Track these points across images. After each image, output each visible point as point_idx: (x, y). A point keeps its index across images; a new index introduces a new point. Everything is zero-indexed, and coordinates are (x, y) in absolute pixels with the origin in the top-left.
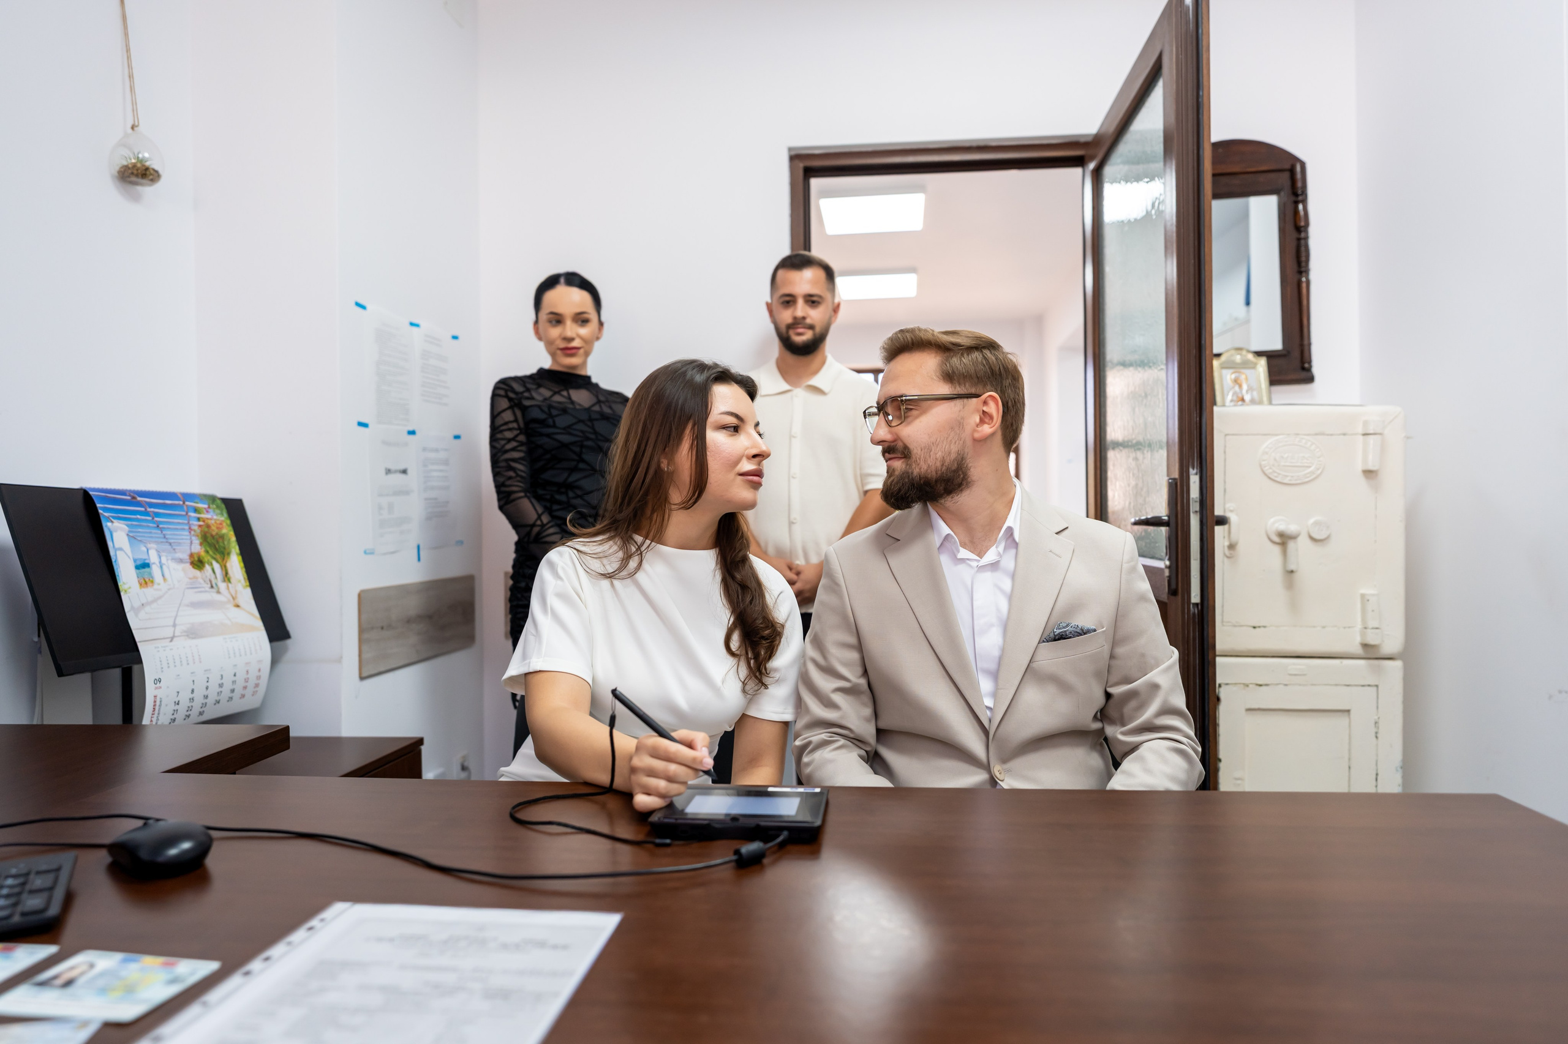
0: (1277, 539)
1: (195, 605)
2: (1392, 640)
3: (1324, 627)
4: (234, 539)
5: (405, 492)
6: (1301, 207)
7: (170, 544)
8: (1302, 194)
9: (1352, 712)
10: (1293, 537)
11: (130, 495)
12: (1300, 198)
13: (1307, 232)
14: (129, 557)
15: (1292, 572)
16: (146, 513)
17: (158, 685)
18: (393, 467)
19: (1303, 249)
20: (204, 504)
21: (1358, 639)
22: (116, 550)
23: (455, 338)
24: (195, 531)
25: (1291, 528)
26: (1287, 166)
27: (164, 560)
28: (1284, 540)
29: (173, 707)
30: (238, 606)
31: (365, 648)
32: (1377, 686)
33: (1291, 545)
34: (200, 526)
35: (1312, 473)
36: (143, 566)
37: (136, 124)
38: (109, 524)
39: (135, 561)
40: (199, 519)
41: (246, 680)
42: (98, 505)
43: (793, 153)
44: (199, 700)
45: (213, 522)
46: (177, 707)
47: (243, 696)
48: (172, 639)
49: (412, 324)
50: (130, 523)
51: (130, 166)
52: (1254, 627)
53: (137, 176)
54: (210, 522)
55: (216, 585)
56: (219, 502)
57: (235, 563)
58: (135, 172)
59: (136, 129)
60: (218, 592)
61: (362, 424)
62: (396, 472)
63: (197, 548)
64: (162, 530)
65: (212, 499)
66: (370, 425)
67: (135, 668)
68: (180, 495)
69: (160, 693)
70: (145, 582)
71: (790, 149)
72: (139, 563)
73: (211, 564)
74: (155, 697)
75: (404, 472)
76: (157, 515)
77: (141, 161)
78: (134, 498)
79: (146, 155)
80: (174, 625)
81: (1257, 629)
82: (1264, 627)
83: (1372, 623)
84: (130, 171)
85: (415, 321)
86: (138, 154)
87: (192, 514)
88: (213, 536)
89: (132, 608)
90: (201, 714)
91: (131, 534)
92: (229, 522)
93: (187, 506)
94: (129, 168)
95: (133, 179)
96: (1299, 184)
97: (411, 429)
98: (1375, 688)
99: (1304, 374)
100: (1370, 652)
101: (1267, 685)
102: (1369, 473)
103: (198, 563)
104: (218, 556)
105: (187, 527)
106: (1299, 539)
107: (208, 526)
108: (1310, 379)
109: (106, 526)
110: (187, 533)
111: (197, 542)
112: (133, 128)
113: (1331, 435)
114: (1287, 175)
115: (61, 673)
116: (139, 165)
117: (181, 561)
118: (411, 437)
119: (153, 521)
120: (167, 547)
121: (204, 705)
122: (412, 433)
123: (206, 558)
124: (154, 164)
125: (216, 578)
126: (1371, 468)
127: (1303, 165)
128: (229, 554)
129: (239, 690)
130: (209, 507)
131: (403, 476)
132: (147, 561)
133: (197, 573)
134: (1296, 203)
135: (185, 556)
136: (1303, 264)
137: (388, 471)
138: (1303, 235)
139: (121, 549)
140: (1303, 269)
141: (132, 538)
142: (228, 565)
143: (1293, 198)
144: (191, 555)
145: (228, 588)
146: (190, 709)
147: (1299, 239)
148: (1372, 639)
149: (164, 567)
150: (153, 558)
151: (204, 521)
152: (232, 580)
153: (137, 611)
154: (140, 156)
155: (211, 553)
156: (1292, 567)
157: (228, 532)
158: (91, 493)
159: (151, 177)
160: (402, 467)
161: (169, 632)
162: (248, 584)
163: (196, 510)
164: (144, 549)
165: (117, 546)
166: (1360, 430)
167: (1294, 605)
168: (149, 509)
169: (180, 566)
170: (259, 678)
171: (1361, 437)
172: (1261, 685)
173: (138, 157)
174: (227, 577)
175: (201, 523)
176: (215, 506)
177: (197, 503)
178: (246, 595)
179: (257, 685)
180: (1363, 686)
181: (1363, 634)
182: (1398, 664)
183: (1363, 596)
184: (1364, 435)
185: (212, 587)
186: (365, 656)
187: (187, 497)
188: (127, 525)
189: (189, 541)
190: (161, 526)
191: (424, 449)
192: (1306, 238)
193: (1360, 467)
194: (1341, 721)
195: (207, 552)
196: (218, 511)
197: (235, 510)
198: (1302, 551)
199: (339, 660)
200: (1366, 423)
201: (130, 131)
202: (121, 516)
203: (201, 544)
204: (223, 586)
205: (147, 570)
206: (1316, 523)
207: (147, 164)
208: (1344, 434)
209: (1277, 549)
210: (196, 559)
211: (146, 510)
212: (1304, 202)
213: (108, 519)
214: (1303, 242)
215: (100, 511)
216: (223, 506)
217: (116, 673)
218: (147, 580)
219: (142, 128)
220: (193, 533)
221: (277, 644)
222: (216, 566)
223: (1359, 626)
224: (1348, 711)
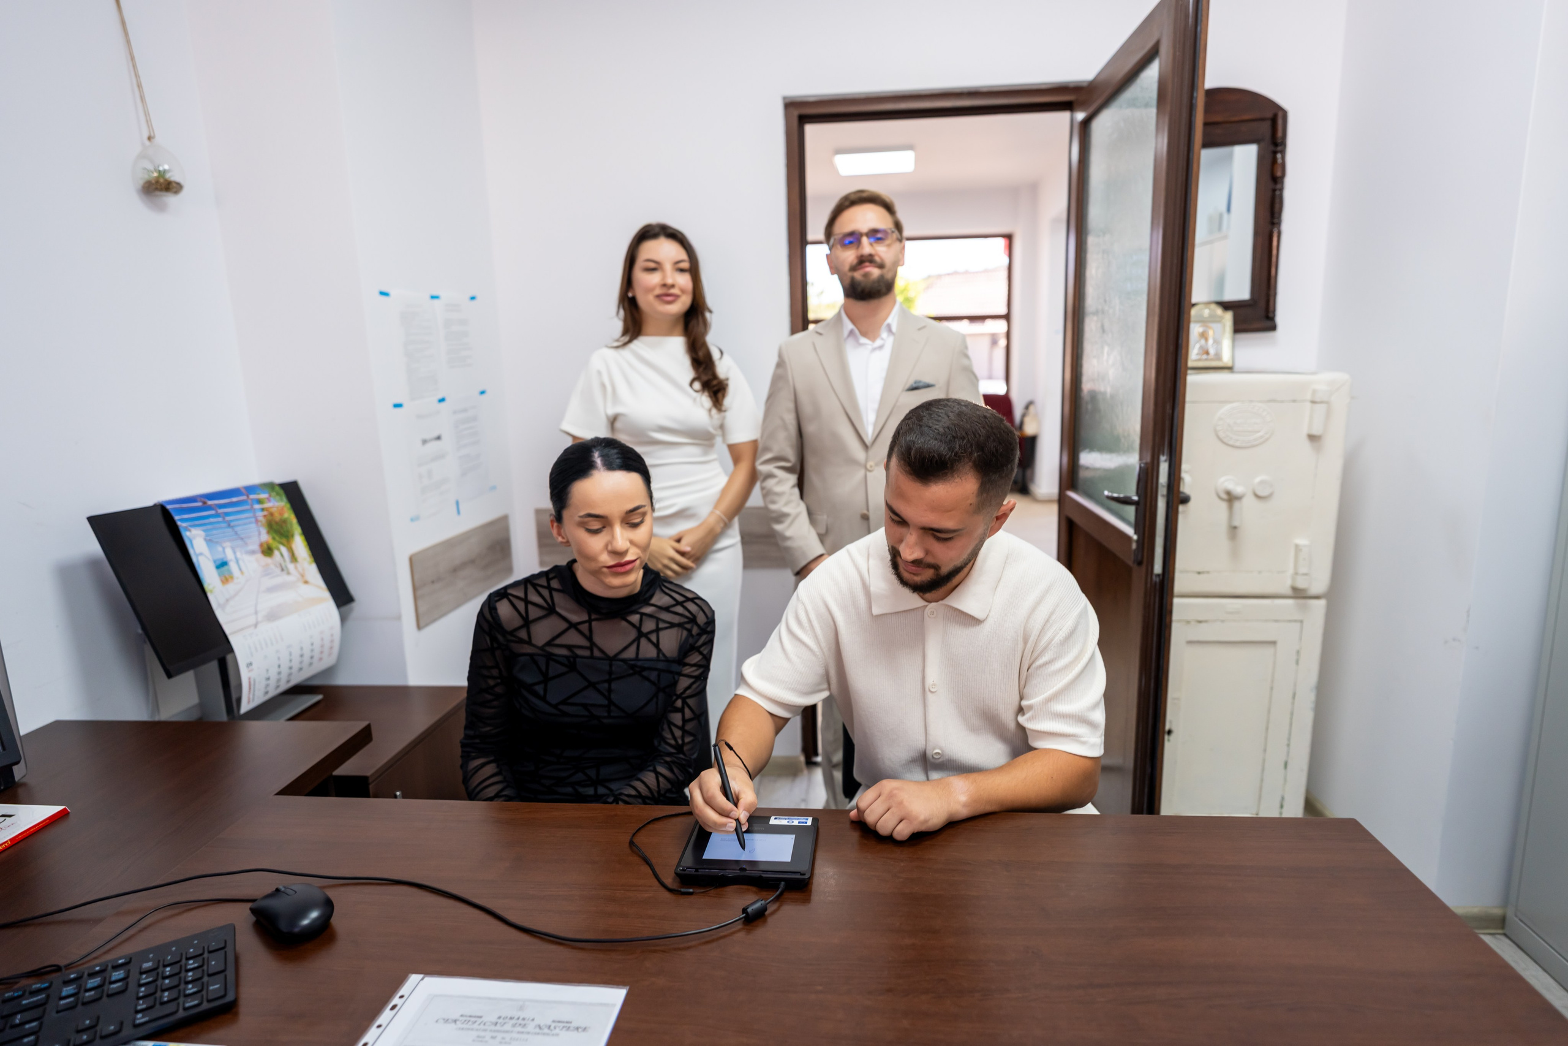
0: (1225, 496)
1: (271, 590)
2: (1319, 582)
3: (1260, 572)
4: (294, 521)
5: (440, 457)
6: (1279, 156)
7: (242, 539)
8: (1281, 145)
9: (1279, 645)
10: (1238, 498)
11: (201, 501)
12: (1279, 148)
13: (1282, 183)
14: (208, 559)
15: (1235, 528)
16: (217, 515)
17: (251, 668)
18: (427, 436)
19: (1277, 201)
20: (264, 493)
21: (1289, 583)
22: (197, 555)
23: (473, 298)
24: (261, 521)
25: (1238, 490)
26: (1269, 115)
27: (239, 555)
28: (1231, 498)
29: (264, 682)
30: (306, 582)
31: (420, 603)
32: (1301, 622)
33: (1237, 504)
34: (265, 516)
35: (1262, 437)
36: (222, 565)
37: (152, 134)
38: (188, 533)
39: (215, 561)
40: (263, 510)
41: (322, 646)
42: (176, 518)
43: (787, 101)
44: (285, 671)
45: (275, 509)
46: (268, 682)
47: (321, 659)
48: (256, 626)
49: (433, 297)
50: (204, 528)
51: (153, 182)
52: (1199, 573)
53: (161, 190)
54: (274, 510)
55: (286, 567)
56: (277, 488)
57: (299, 544)
58: (159, 187)
59: (152, 140)
60: (289, 573)
61: (398, 406)
62: (431, 440)
63: (265, 537)
64: (232, 527)
65: (270, 486)
66: (405, 405)
67: (229, 657)
68: (243, 491)
69: (252, 674)
70: (226, 579)
71: (784, 98)
72: (219, 563)
73: (278, 549)
74: (249, 679)
75: (439, 438)
76: (227, 514)
77: (162, 174)
78: (204, 503)
79: (166, 167)
80: (256, 613)
81: (1201, 576)
82: (1208, 572)
83: (1302, 570)
84: (154, 187)
85: (435, 293)
86: (158, 167)
87: (257, 506)
88: (277, 523)
89: (219, 605)
90: (288, 681)
91: (208, 538)
92: (288, 505)
93: (252, 499)
94: (153, 184)
95: (158, 193)
96: (1280, 134)
97: (440, 397)
98: (1298, 625)
99: (1268, 324)
100: (1299, 594)
101: (1206, 621)
102: (1312, 438)
103: (268, 551)
104: (284, 540)
105: (253, 520)
106: (1245, 501)
107: (272, 514)
108: (1273, 328)
109: (187, 536)
110: (253, 525)
111: (264, 531)
112: (149, 138)
113: (1282, 402)
114: (1268, 124)
115: (169, 675)
116: (162, 180)
117: (253, 552)
118: (443, 404)
119: (224, 521)
120: (240, 542)
121: (290, 675)
122: (442, 400)
123: (274, 544)
124: (174, 176)
125: (284, 561)
126: (1315, 432)
127: (1285, 114)
128: (292, 536)
129: (317, 655)
130: (270, 496)
131: (438, 443)
132: (225, 560)
133: (268, 560)
134: (1275, 153)
135: (255, 547)
136: (1276, 215)
137: (425, 442)
138: (1278, 186)
139: (201, 554)
140: (1276, 221)
141: (209, 541)
142: (294, 546)
143: (1272, 148)
144: (261, 545)
145: (296, 568)
146: (279, 680)
147: (1274, 190)
148: (1301, 584)
149: (241, 562)
150: (229, 555)
151: (267, 510)
152: (299, 559)
153: (222, 606)
154: (161, 169)
155: (277, 538)
156: (1236, 523)
157: (290, 516)
158: (169, 507)
159: (174, 190)
160: (436, 434)
161: (252, 620)
162: (312, 559)
163: (259, 502)
164: (220, 549)
165: (198, 551)
166: (1309, 397)
167: (1235, 554)
168: (221, 511)
169: (252, 558)
170: (332, 641)
171: (1308, 405)
172: (1200, 622)
173: (159, 171)
174: (294, 558)
175: (265, 513)
176: (275, 493)
177: (259, 494)
178: (312, 571)
179: (331, 648)
180: (1290, 621)
181: (1294, 579)
182: (1322, 603)
183: (1297, 546)
184: (1313, 402)
185: (282, 570)
186: (421, 610)
187: (250, 489)
188: (204, 531)
189: (257, 533)
190: (232, 524)
191: (455, 412)
192: (1281, 190)
193: (1305, 431)
194: (1268, 651)
195: (274, 539)
196: (278, 498)
197: (292, 492)
198: (1248, 508)
199: (399, 618)
200: (1314, 392)
201: (147, 143)
202: (196, 522)
203: (268, 533)
204: (291, 567)
205: (226, 568)
206: (1262, 482)
207: (168, 176)
208: (1294, 401)
209: (1224, 506)
210: (265, 546)
211: (217, 512)
212: (1283, 152)
213: (187, 529)
214: (1278, 193)
215: (179, 523)
216: (282, 492)
217: (213, 666)
218: (227, 576)
219: (158, 139)
220: (260, 524)
221: (345, 608)
222: (283, 549)
223: (1291, 571)
224: (1274, 643)
